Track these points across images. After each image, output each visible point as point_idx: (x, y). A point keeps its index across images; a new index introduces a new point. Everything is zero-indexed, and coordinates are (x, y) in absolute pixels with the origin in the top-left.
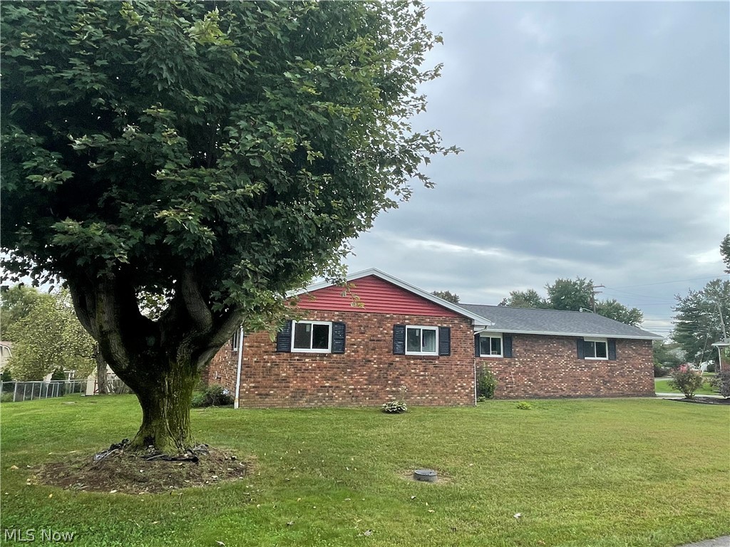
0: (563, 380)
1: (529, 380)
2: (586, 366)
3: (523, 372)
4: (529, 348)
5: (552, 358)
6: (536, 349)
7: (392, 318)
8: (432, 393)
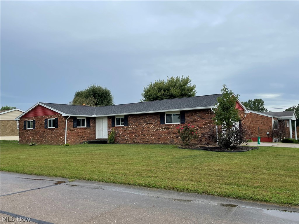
0: (152, 135)
1: (135, 136)
2: (165, 128)
3: (133, 132)
4: (135, 121)
5: (146, 125)
6: (139, 121)
7: (44, 117)
8: (54, 140)
